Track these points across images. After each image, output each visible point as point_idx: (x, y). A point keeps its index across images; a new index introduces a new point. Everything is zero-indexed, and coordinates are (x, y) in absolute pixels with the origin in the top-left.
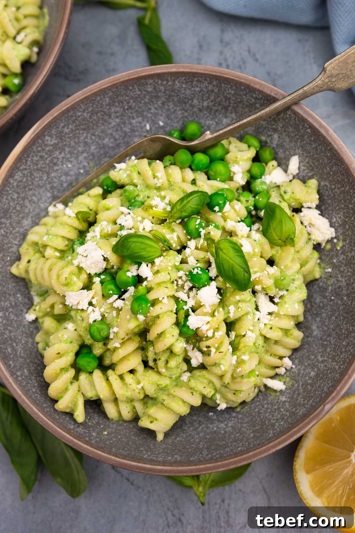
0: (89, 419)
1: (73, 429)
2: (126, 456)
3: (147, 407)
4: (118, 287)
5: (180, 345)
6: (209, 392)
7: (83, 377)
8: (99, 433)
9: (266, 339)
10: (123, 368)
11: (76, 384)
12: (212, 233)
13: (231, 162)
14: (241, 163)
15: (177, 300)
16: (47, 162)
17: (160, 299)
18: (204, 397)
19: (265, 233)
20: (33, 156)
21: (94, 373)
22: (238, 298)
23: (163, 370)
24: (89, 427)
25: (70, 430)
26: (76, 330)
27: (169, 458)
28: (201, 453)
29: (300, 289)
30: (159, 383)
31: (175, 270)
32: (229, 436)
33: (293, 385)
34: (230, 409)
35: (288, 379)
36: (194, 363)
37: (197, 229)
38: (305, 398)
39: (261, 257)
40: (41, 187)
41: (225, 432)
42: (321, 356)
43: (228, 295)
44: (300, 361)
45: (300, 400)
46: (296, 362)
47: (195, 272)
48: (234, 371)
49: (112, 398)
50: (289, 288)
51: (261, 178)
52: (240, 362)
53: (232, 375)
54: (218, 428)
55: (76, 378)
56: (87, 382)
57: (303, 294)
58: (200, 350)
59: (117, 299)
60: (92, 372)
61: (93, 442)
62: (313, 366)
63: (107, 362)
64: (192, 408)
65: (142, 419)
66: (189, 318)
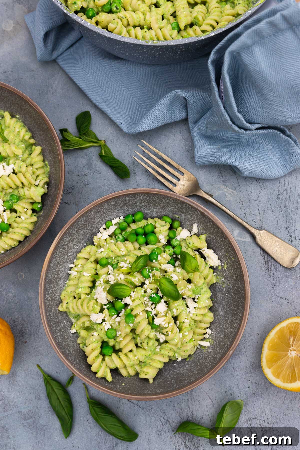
0: (114, 379)
1: (108, 386)
2: (137, 394)
3: (142, 368)
4: (117, 311)
5: (153, 334)
6: (171, 354)
7: (107, 358)
8: (121, 385)
9: (195, 321)
10: (126, 350)
11: (104, 363)
12: (156, 274)
13: (158, 233)
14: (163, 233)
15: (147, 312)
16: (66, 250)
17: (139, 314)
18: (169, 357)
19: (183, 267)
20: (59, 250)
21: (112, 356)
22: (176, 305)
23: (146, 348)
24: (115, 383)
25: (106, 386)
26: (98, 335)
27: (158, 391)
28: (173, 386)
29: (207, 292)
30: (146, 354)
31: (142, 297)
32: (186, 374)
33: (214, 343)
34: (184, 360)
35: (211, 340)
36: (162, 341)
37: (148, 274)
38: (220, 349)
39: (184, 280)
40: (65, 263)
41: (184, 373)
42: (226, 326)
43: (171, 304)
44: (215, 330)
45: (218, 351)
46: (214, 330)
47: (153, 296)
48: (182, 341)
49: (123, 366)
50: (201, 293)
51: (175, 238)
52: (184, 336)
53: (182, 343)
54: (179, 371)
55: (104, 360)
56: (110, 361)
57: (209, 294)
58: (163, 334)
59: (117, 317)
60: (111, 355)
61: (119, 390)
62: (222, 332)
63: (117, 348)
64: (165, 363)
65: (141, 374)
66: (155, 320)
